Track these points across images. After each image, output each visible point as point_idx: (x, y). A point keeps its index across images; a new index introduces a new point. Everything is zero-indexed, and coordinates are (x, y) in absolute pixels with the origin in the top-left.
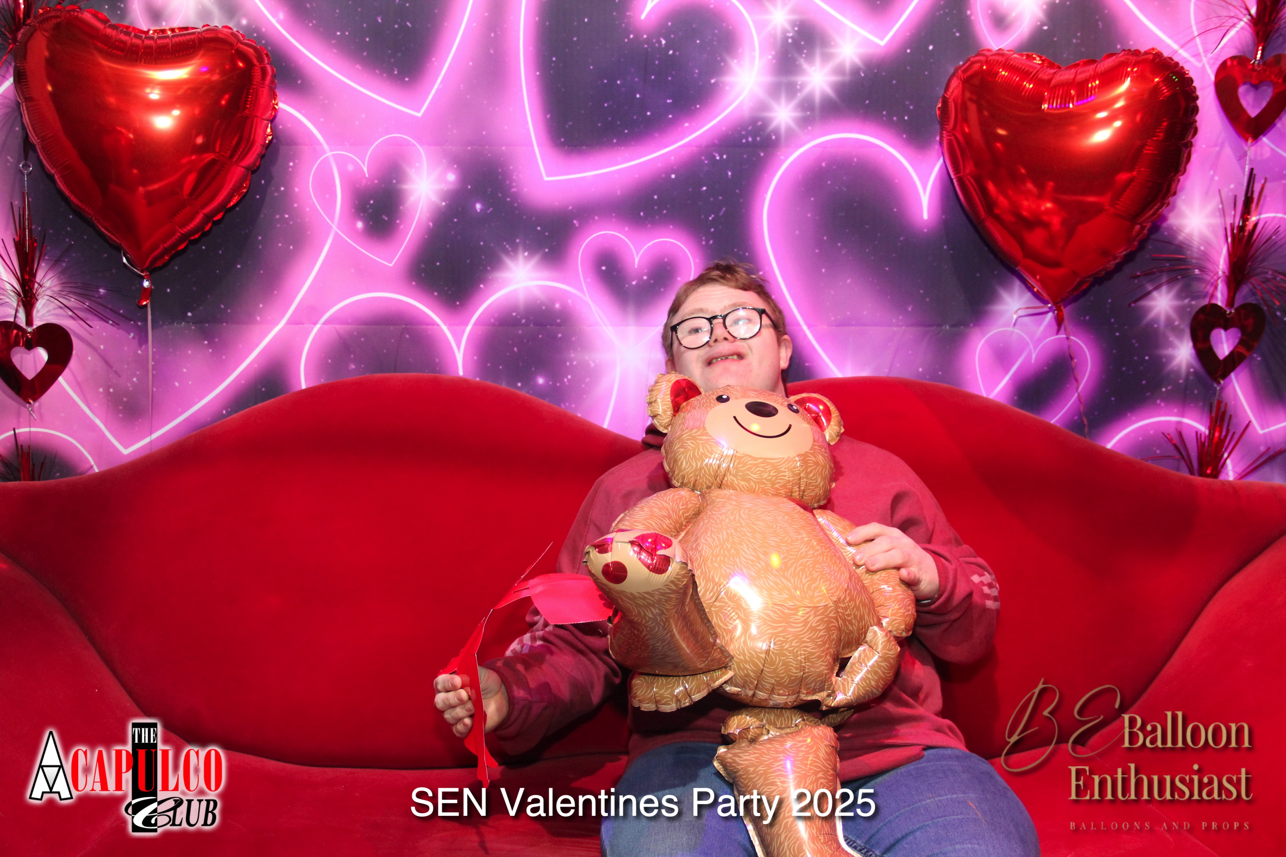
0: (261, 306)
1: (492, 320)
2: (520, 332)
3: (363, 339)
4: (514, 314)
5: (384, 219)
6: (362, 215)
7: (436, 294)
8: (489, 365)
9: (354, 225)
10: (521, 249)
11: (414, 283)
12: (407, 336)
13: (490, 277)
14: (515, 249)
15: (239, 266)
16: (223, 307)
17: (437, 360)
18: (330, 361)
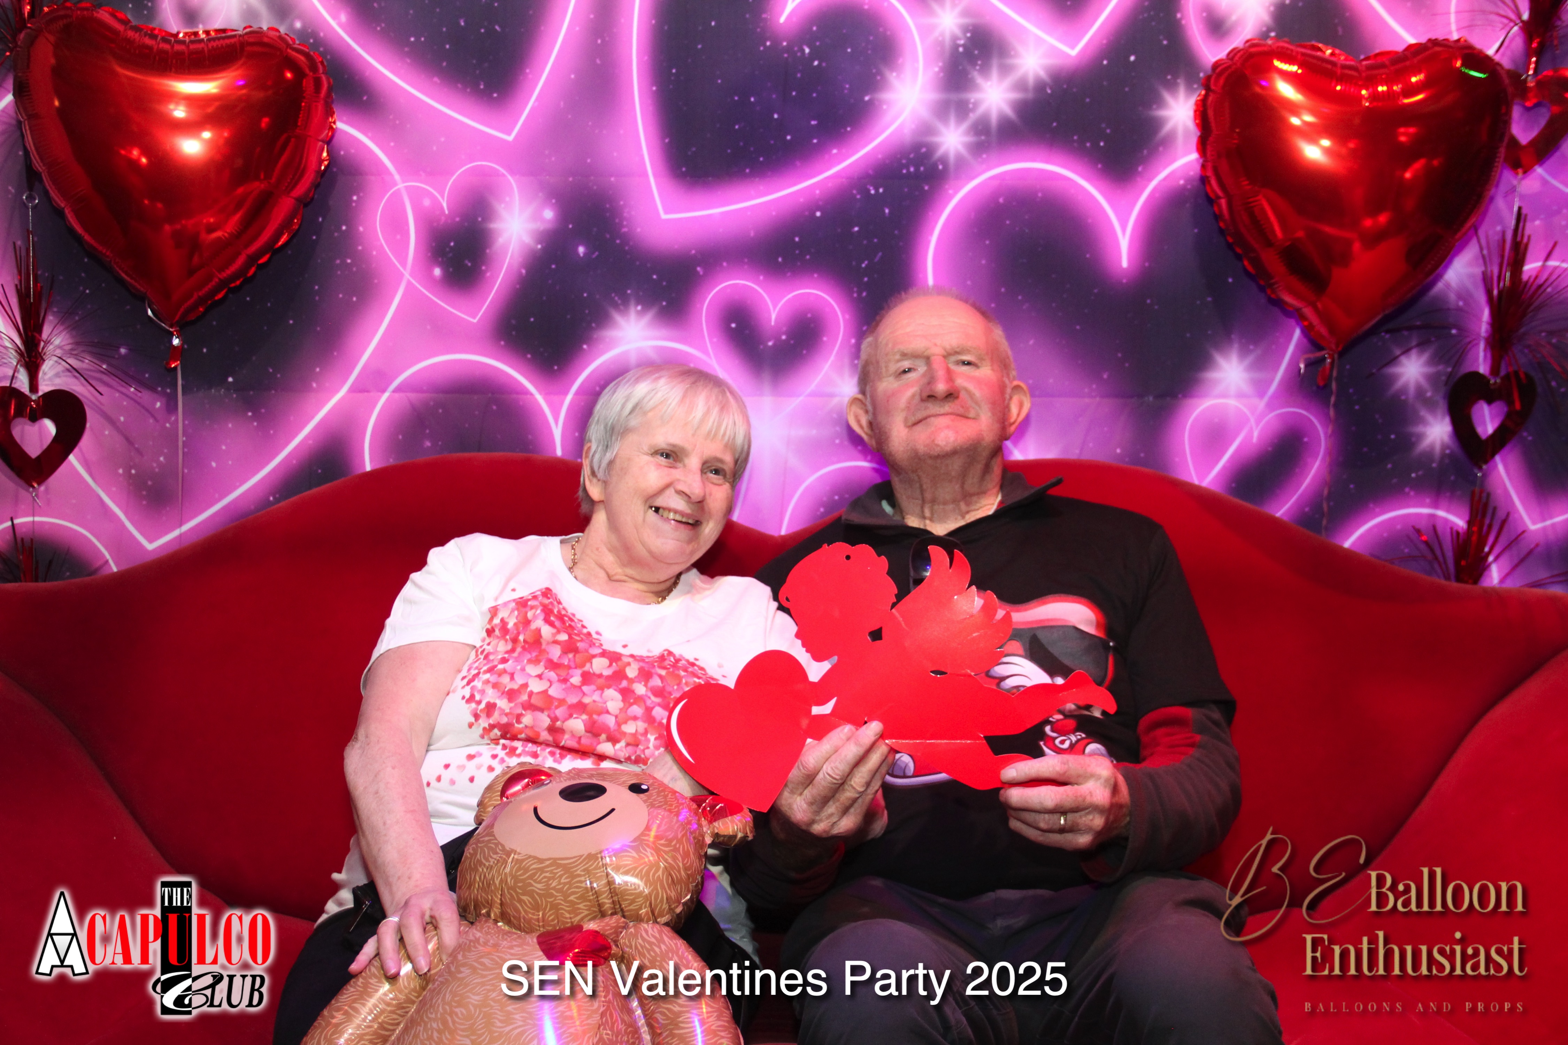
0: (318, 370)
3: (440, 411)
5: (467, 265)
6: (440, 260)
7: (529, 356)
9: (431, 272)
10: (632, 302)
11: (502, 343)
12: (494, 407)
13: (595, 336)
14: (626, 303)
15: (291, 322)
16: (271, 370)
17: (530, 437)
18: (400, 437)
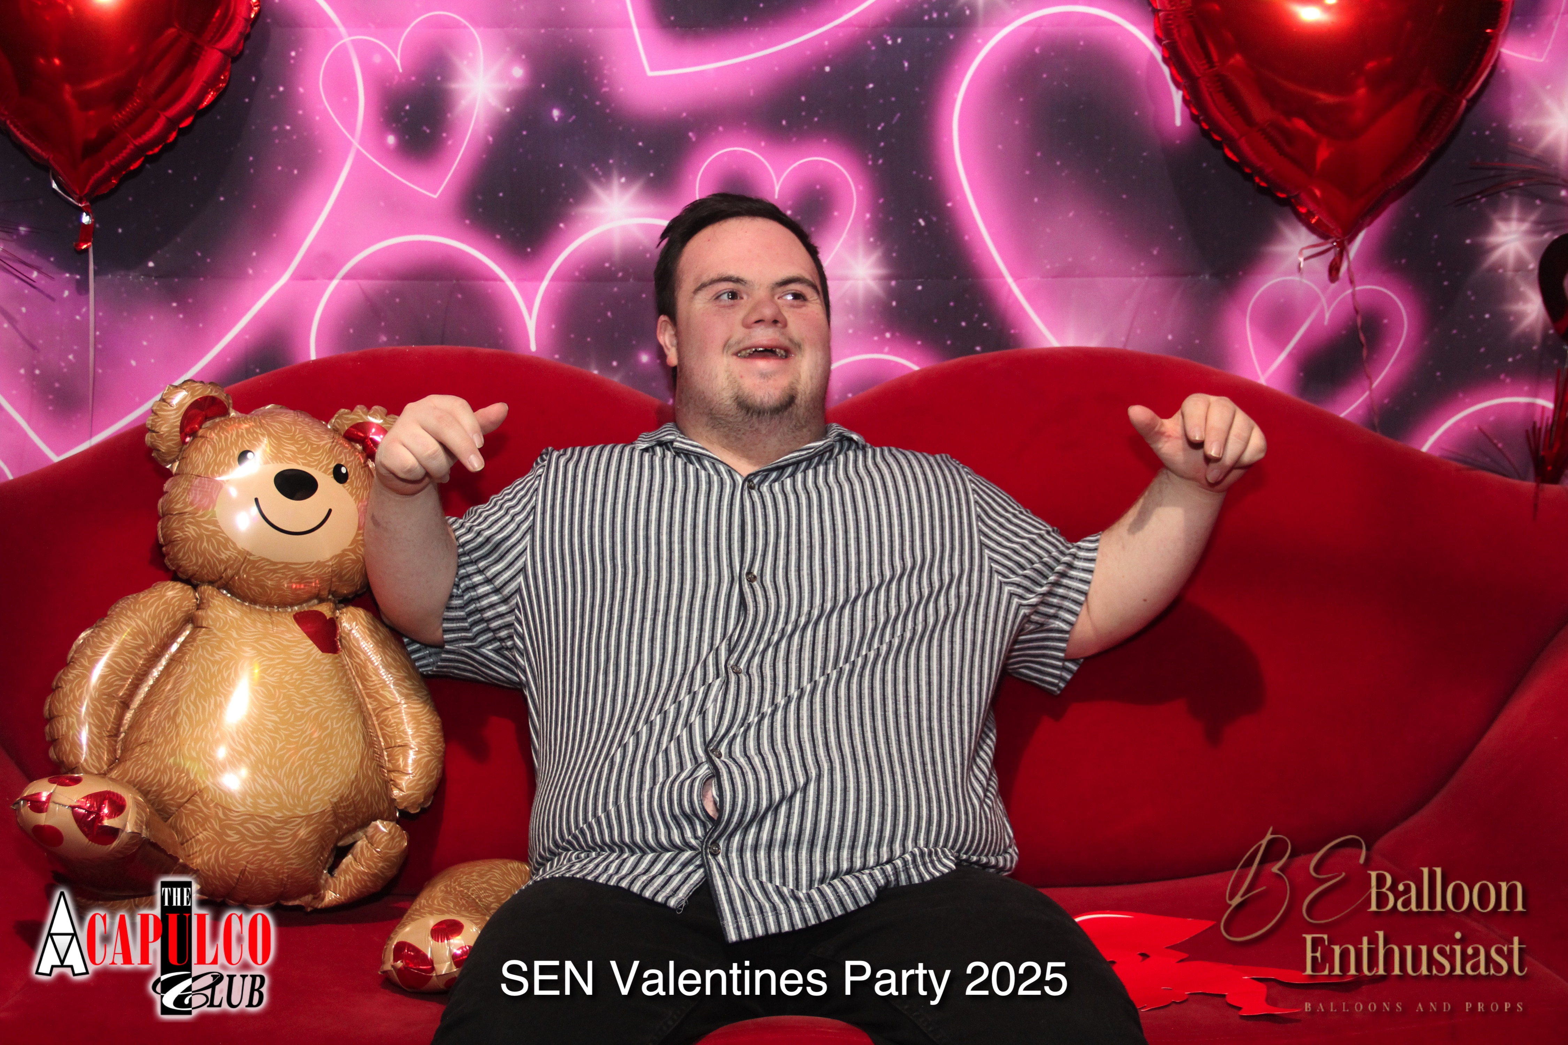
0: (254, 254)
1: (577, 274)
2: (616, 289)
3: (397, 300)
4: (607, 265)
5: (425, 132)
6: (394, 125)
7: (498, 237)
8: (572, 336)
9: (383, 139)
10: (615, 174)
11: (467, 222)
12: (460, 296)
13: (573, 213)
14: (607, 175)
15: (222, 199)
16: (199, 254)
17: (500, 330)
18: (351, 331)
